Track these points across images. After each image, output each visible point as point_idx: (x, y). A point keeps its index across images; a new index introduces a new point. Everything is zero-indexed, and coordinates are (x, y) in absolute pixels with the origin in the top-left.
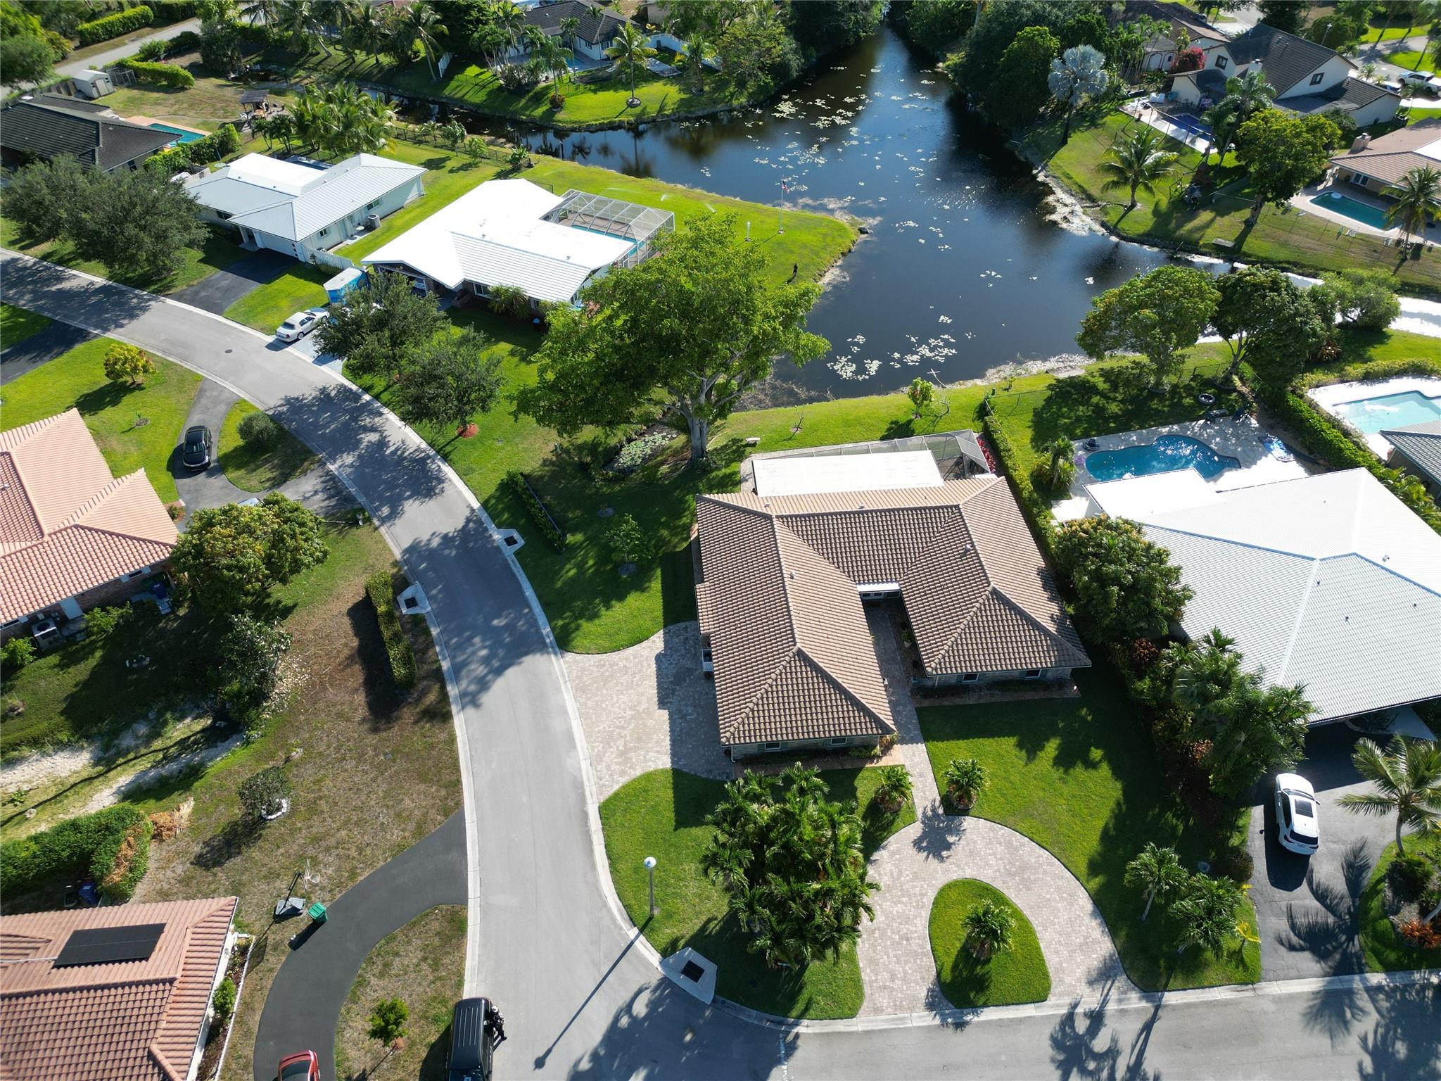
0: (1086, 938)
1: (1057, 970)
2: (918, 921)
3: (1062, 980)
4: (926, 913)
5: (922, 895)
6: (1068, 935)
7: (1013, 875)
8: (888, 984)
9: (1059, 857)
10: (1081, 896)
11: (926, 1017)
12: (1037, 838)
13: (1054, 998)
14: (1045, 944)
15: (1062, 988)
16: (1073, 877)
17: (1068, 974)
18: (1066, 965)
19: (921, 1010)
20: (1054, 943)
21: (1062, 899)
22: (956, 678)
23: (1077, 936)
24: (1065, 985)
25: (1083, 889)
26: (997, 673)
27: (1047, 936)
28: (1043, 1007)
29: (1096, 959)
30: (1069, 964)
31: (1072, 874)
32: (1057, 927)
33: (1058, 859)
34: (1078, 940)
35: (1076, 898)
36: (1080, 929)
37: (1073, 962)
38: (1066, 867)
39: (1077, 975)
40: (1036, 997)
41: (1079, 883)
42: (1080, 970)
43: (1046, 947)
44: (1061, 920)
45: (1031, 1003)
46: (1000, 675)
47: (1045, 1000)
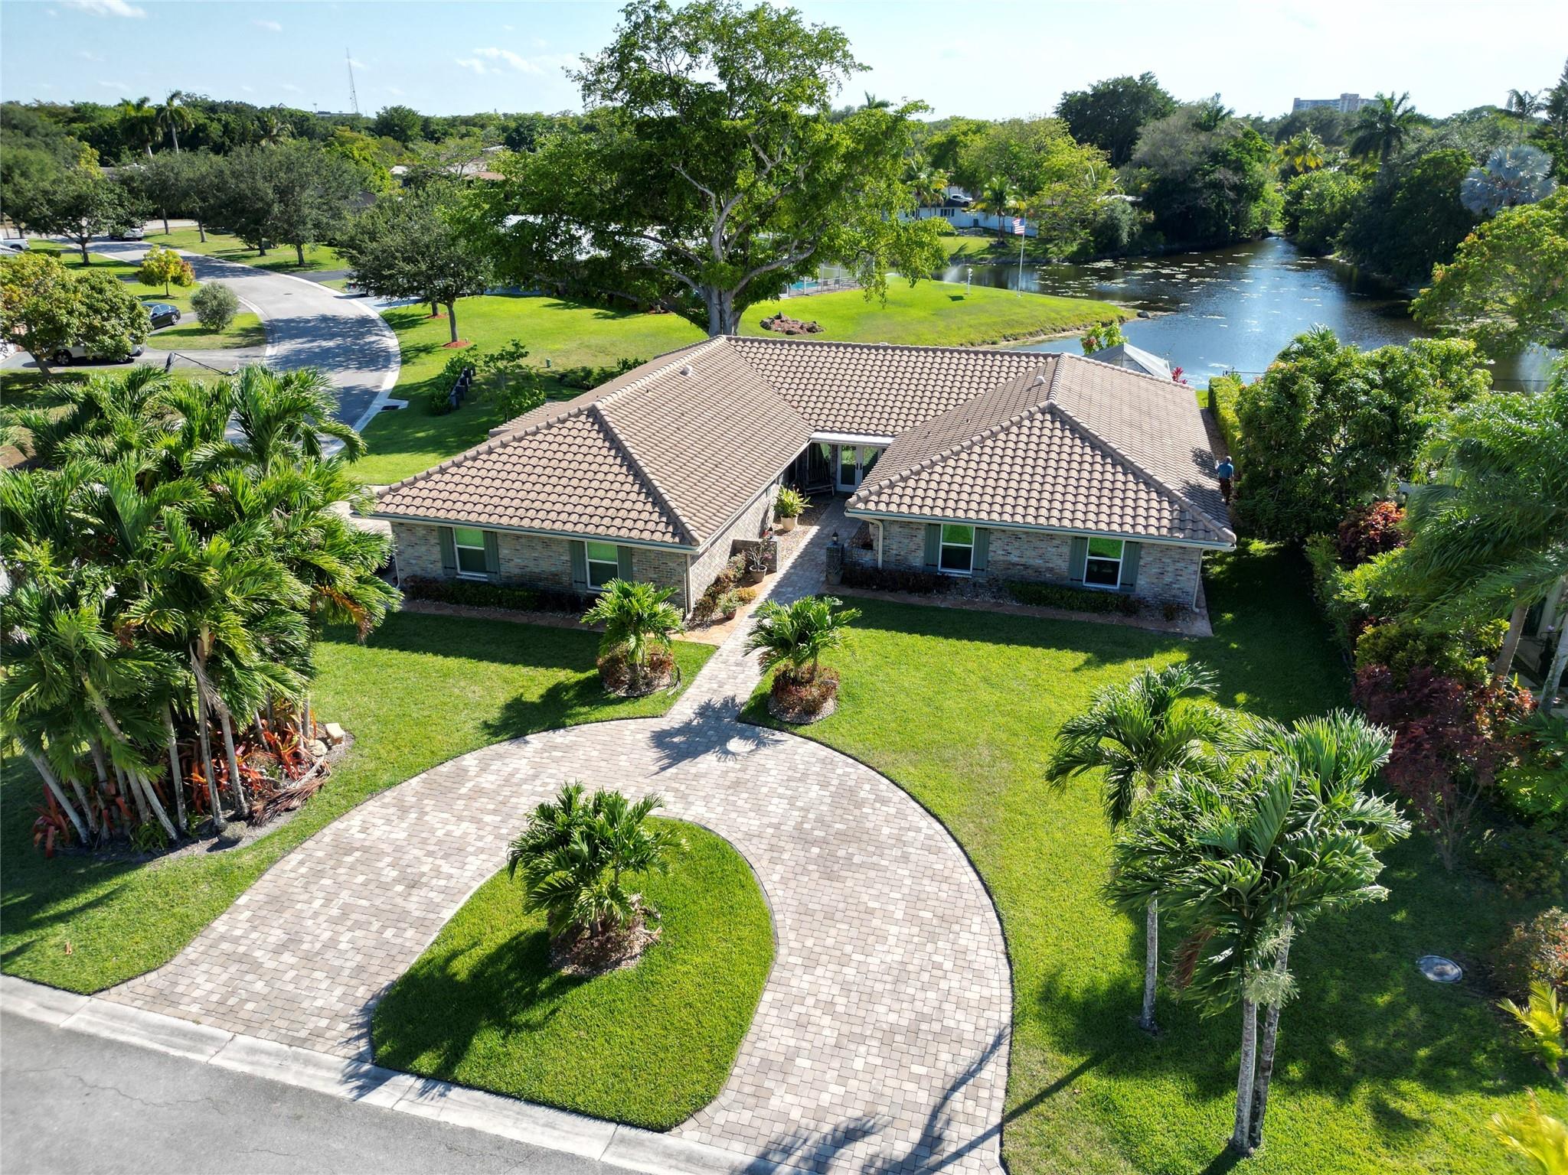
1: (765, 1066)
6: (871, 998)
7: (808, 844)
8: (258, 954)
9: (964, 840)
10: (975, 928)
11: (269, 1054)
12: (928, 797)
13: (696, 1135)
14: (780, 996)
15: (746, 1116)
16: (978, 885)
17: (792, 1090)
18: (807, 1063)
19: (273, 1035)
20: (810, 1001)
21: (911, 919)
22: (921, 554)
23: (896, 1006)
24: (763, 1112)
25: (993, 914)
26: (1017, 553)
27: (801, 982)
28: (640, 1143)
29: (917, 1079)
30: (818, 1065)
31: (981, 879)
32: (850, 972)
33: (961, 846)
34: (893, 1018)
35: (956, 928)
36: (920, 995)
37: (836, 1064)
38: (971, 863)
39: (825, 1099)
40: (634, 1111)
41: (986, 901)
42: (841, 1090)
43: (778, 1005)
44: (874, 961)
45: (611, 1120)
46: (1023, 561)
47: (662, 1129)
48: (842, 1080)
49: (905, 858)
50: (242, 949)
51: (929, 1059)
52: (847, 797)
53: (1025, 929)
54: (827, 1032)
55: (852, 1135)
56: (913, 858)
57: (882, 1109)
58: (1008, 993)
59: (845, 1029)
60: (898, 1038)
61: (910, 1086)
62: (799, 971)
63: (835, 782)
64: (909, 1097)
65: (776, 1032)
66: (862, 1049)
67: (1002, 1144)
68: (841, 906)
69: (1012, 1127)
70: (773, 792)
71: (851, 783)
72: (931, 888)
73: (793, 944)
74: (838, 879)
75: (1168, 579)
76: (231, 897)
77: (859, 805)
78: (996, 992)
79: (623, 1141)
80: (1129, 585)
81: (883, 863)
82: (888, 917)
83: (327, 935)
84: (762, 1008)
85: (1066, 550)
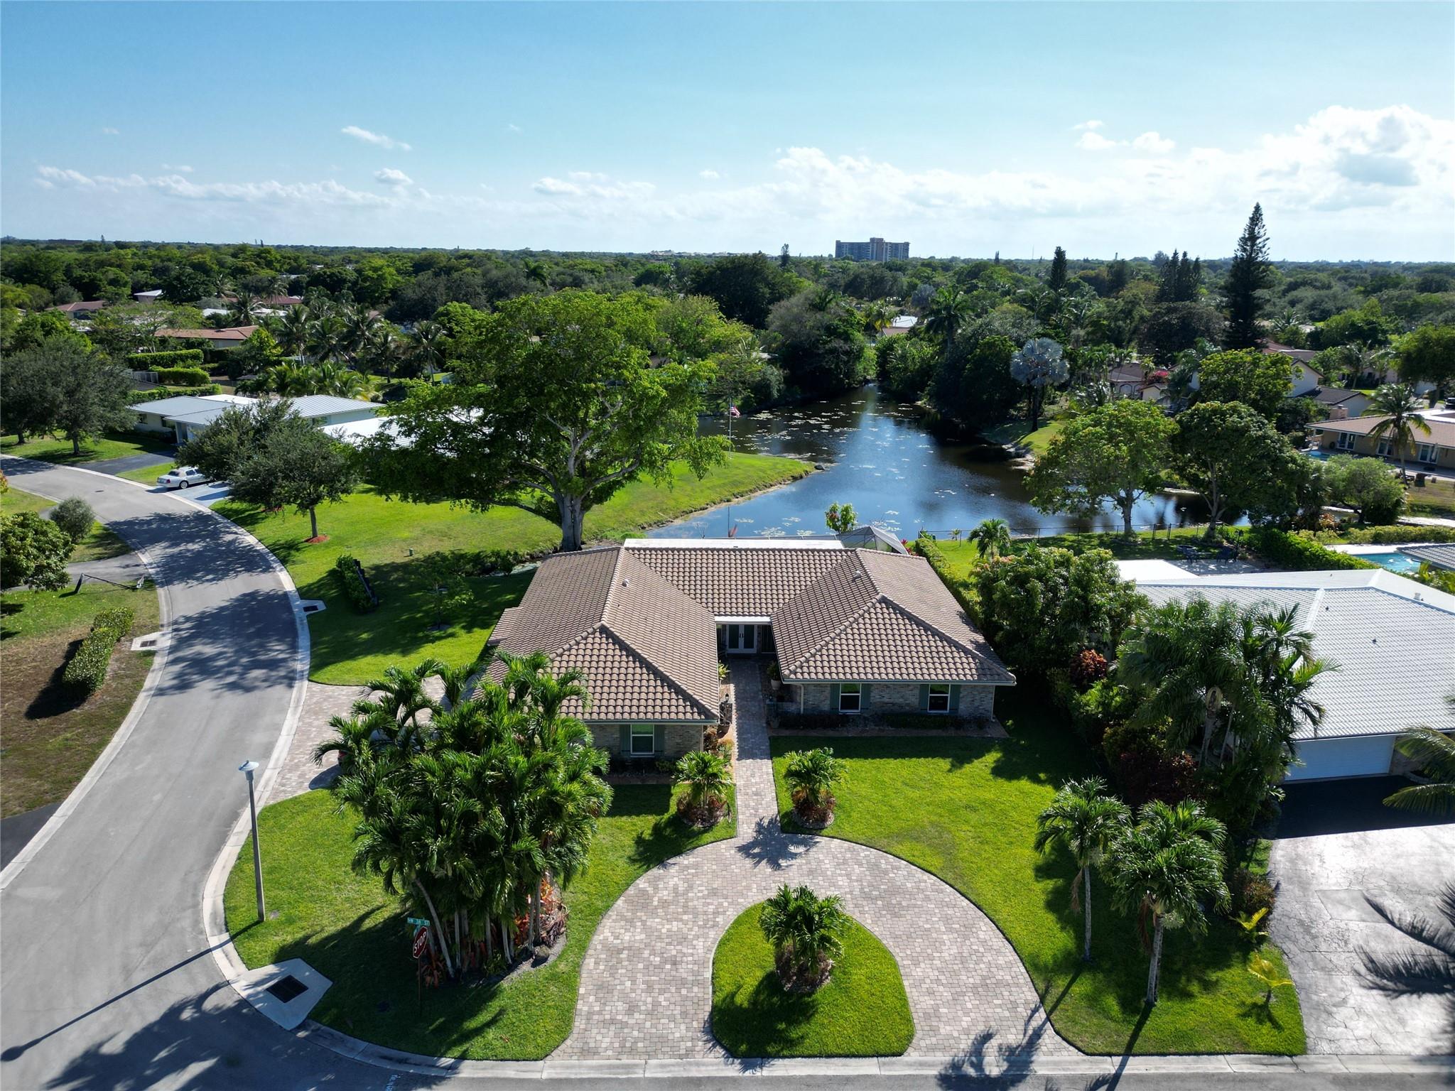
0: (984, 978)
1: (927, 1016)
2: (700, 944)
3: (934, 1031)
4: (715, 935)
5: (716, 913)
6: (955, 973)
7: (873, 899)
8: (619, 1017)
9: (952, 883)
10: (984, 928)
11: (673, 1065)
12: (920, 861)
13: (917, 1053)
14: (911, 982)
15: (934, 1040)
16: (972, 906)
17: (947, 1023)
18: (945, 1010)
19: (666, 1056)
20: (928, 981)
21: (951, 930)
22: (828, 702)
23: (969, 975)
24: (938, 1037)
25: (987, 920)
26: (887, 696)
27: (918, 972)
28: (894, 1063)
29: (1000, 1006)
30: (951, 1010)
31: (971, 902)
32: (937, 962)
33: (951, 886)
34: (971, 980)
35: (974, 930)
36: (977, 967)
37: (959, 1008)
38: (963, 895)
39: (964, 1024)
40: (882, 1048)
41: (981, 913)
42: (969, 1019)
43: (913, 986)
44: (945, 954)
45: (873, 1056)
46: (891, 701)
47: (900, 1055)
48: (967, 1014)
49: (927, 899)
50: (608, 1017)
51: (1000, 996)
52: (874, 867)
53: (1008, 924)
54: (945, 994)
55: (987, 1037)
56: (932, 897)
57: (993, 1023)
58: (1017, 957)
59: (953, 990)
60: (980, 989)
61: (999, 1010)
62: (912, 967)
63: (864, 862)
64: (1001, 1015)
65: (922, 999)
66: (967, 998)
67: (1053, 1026)
68: (912, 930)
69: (1053, 1017)
70: (834, 873)
71: (873, 861)
72: (950, 912)
73: (901, 954)
74: (901, 916)
75: (976, 704)
76: (573, 989)
77: (886, 872)
78: (1011, 958)
79: (884, 1064)
80: (955, 709)
81: (919, 903)
82: (938, 931)
83: (649, 1000)
84: (907, 990)
85: (917, 692)
